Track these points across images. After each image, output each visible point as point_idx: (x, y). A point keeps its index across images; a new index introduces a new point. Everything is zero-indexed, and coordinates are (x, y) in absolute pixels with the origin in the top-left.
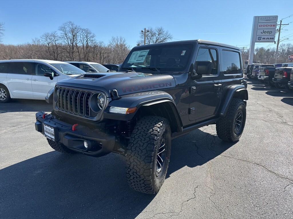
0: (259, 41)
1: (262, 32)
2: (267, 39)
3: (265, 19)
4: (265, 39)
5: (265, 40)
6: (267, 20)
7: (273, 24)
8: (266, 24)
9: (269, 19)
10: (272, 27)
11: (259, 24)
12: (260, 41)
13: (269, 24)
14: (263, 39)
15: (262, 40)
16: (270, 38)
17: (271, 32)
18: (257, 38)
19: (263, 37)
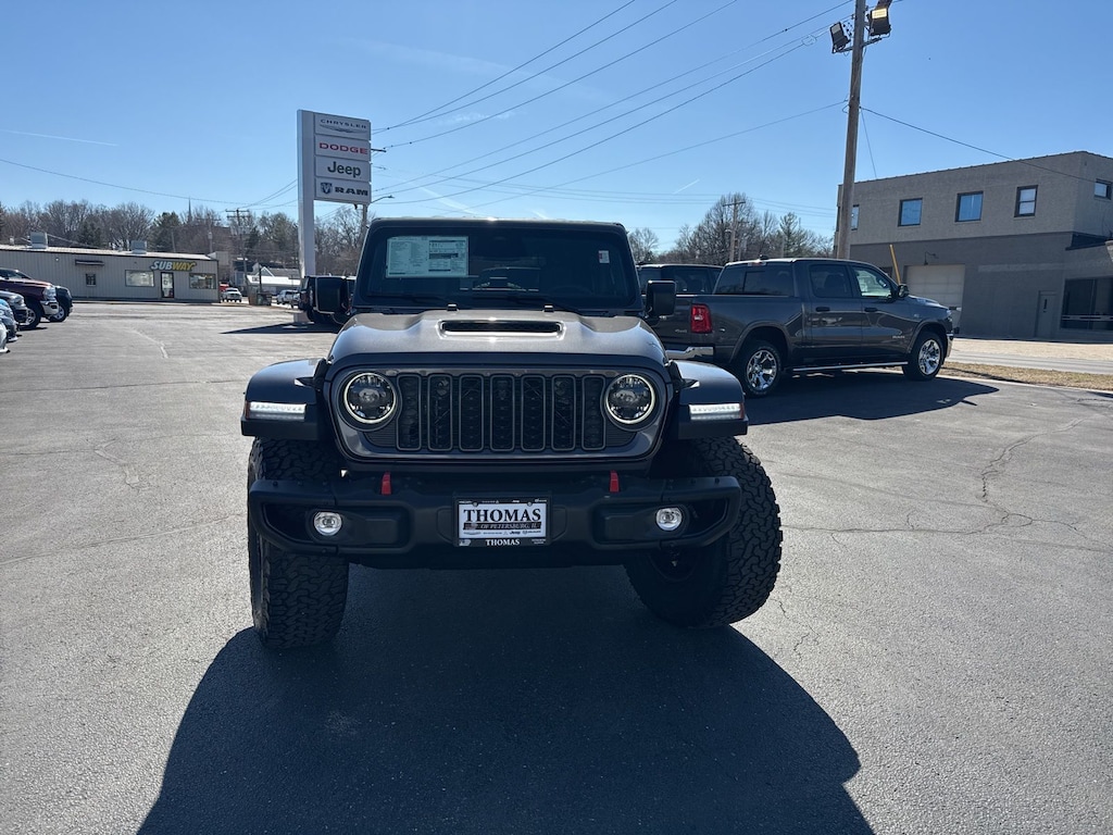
0: (324, 195)
1: (332, 169)
2: (348, 192)
3: (332, 124)
4: (342, 190)
5: (344, 195)
6: (341, 130)
7: (359, 145)
8: (339, 142)
9: (347, 128)
10: (359, 156)
11: (319, 140)
12: (329, 196)
13: (350, 144)
14: (337, 190)
15: (334, 194)
16: (359, 192)
17: (357, 172)
18: (319, 187)
19: (336, 184)
